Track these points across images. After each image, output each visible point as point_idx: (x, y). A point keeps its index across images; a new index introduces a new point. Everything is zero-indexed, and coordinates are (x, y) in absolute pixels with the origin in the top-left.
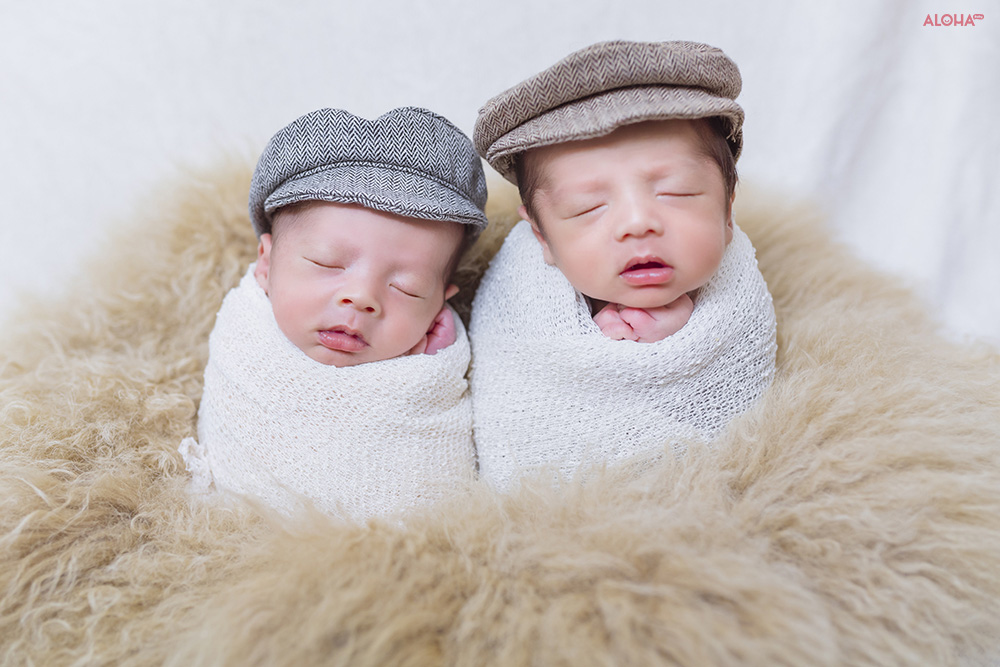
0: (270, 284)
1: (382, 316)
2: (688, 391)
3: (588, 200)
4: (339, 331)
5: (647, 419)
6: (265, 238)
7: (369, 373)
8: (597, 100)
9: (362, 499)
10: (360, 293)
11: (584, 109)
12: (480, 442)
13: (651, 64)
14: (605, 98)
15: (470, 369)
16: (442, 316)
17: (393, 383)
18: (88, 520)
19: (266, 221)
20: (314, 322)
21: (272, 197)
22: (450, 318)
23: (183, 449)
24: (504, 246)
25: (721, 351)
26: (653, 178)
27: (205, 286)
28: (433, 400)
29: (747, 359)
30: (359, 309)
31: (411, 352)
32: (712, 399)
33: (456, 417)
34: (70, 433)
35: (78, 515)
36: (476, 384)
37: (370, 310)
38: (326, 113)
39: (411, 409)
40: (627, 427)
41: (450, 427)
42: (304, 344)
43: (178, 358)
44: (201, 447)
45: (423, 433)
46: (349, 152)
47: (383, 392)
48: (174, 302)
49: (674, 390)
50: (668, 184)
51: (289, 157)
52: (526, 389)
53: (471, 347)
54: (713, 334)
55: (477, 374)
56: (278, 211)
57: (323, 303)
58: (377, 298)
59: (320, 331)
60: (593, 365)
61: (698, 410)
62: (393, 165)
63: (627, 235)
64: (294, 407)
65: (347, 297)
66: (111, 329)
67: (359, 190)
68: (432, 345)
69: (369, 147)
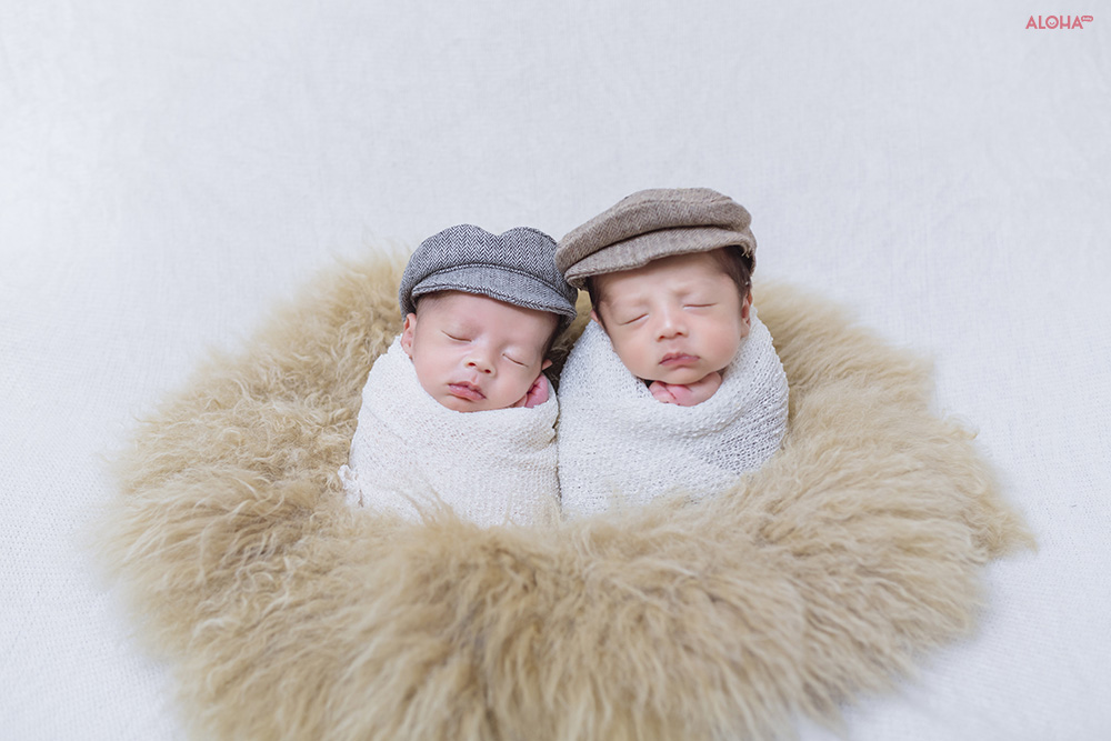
0: (415, 350)
1: (496, 376)
2: (716, 442)
3: (636, 312)
4: (466, 386)
5: (685, 461)
6: (410, 316)
7: (485, 419)
8: (637, 240)
9: (473, 513)
10: (482, 360)
11: (628, 247)
12: (562, 477)
13: (673, 214)
14: (643, 238)
15: (557, 423)
16: (539, 380)
17: (500, 427)
18: (282, 512)
19: (412, 304)
20: (447, 378)
21: (420, 285)
22: (544, 383)
23: (341, 473)
24: (585, 333)
25: (741, 414)
26: (681, 295)
27: (357, 353)
28: (529, 442)
29: (761, 420)
30: (480, 370)
31: (515, 405)
32: (733, 448)
33: (545, 456)
34: (267, 455)
35: (276, 507)
36: (561, 433)
37: (488, 371)
38: (465, 227)
39: (513, 447)
40: (670, 466)
41: (541, 463)
42: (437, 395)
43: (334, 408)
44: (354, 473)
45: (523, 466)
46: (480, 257)
47: (493, 433)
48: (334, 363)
49: (704, 440)
50: (692, 299)
51: (436, 257)
52: (597, 437)
53: (559, 406)
54: (735, 401)
55: (563, 425)
56: (422, 296)
57: (455, 364)
58: (493, 363)
59: (450, 385)
60: (645, 419)
61: (723, 455)
62: (511, 268)
63: (662, 337)
64: (427, 441)
65: (472, 361)
66: (283, 382)
67: (486, 285)
68: (530, 401)
69: (494, 254)
